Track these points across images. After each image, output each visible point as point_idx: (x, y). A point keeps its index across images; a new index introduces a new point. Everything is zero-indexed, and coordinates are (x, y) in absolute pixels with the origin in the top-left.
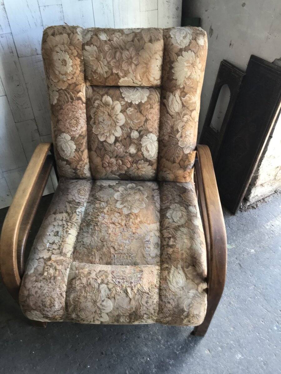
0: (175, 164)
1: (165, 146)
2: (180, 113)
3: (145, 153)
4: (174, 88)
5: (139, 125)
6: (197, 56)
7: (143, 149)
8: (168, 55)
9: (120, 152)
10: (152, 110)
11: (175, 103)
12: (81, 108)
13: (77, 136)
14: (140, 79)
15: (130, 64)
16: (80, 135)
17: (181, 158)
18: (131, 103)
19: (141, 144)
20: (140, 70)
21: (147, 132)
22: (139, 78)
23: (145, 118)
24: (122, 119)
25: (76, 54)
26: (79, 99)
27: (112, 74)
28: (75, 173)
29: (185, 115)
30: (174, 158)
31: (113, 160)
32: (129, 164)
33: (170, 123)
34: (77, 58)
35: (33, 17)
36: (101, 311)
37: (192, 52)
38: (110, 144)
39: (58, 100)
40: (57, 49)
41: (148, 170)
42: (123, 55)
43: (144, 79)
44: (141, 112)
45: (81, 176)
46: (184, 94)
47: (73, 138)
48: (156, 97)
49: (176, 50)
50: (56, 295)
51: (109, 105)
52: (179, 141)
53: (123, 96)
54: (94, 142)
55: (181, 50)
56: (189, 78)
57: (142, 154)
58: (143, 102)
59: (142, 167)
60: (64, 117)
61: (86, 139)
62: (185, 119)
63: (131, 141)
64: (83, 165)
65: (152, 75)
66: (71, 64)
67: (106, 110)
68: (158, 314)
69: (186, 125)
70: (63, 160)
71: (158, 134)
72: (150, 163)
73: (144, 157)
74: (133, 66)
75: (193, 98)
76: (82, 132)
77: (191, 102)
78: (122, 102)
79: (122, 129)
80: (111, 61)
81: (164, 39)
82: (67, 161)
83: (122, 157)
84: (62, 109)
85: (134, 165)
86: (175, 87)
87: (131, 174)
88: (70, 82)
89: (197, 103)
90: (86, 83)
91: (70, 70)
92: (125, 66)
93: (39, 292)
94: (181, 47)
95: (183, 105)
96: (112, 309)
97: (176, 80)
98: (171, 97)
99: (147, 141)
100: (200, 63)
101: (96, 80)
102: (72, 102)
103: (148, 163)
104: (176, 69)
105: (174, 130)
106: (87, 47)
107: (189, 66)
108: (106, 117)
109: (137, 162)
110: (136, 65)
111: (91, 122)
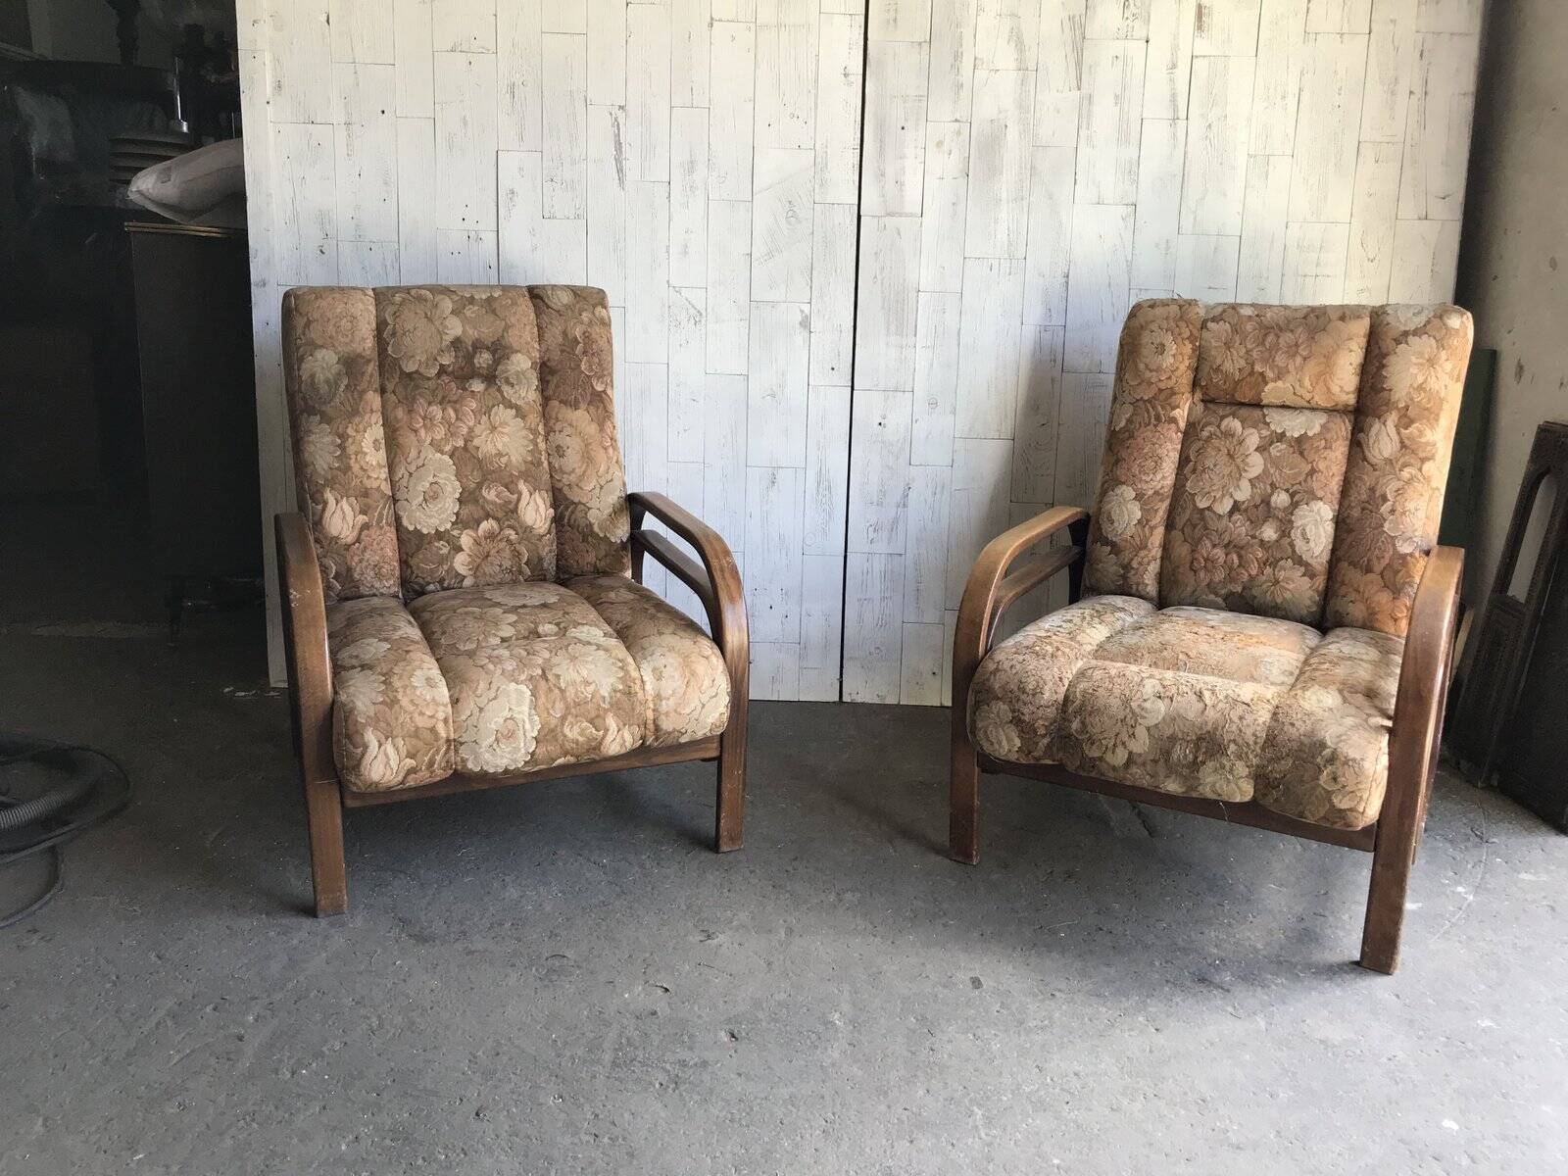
0: (1370, 576)
1: (1350, 531)
2: (1394, 462)
3: (1299, 544)
4: (1384, 408)
5: (1295, 479)
6: (1443, 346)
7: (1296, 534)
8: (1377, 343)
9: (1239, 535)
10: (1328, 451)
11: (1383, 440)
12: (1171, 440)
13: (1150, 492)
14: (1310, 387)
15: (1293, 356)
16: (1156, 493)
17: (1387, 561)
18: (1283, 434)
19: (1291, 522)
20: (1312, 368)
21: (1311, 496)
22: (1307, 383)
23: (1310, 466)
24: (1256, 464)
25: (1187, 334)
26: (1174, 420)
27: (1252, 373)
28: (1124, 577)
29: (1405, 465)
30: (1369, 560)
31: (1219, 553)
32: (1256, 564)
33: (1369, 480)
34: (1187, 342)
35: (1113, 305)
36: (1136, 721)
37: (1432, 338)
38: (1220, 515)
39: (1130, 421)
40: (1154, 326)
41: (1301, 589)
42: (1281, 340)
43: (1318, 387)
44: (1301, 454)
45: (1134, 587)
46: (1406, 421)
47: (1139, 497)
48: (1343, 428)
49: (1394, 333)
50: (1051, 677)
51: (1233, 436)
52: (1385, 520)
53: (1268, 420)
54: (1184, 509)
55: (1406, 334)
56: (1420, 388)
57: (1292, 545)
58: (1310, 434)
59: (1288, 579)
60: (1131, 454)
61: (1167, 502)
62: (1406, 474)
63: (1269, 512)
64: (1146, 560)
65: (1335, 380)
66: (1173, 352)
67: (1224, 445)
68: (1263, 749)
69: (1406, 487)
70: (1106, 542)
71: (1337, 507)
72: (1310, 573)
73: (1294, 551)
74: (1299, 359)
75: (1428, 432)
76: (1162, 487)
77: (1423, 440)
78: (1262, 432)
79: (1253, 486)
80: (1254, 348)
81: (1371, 318)
82: (1114, 545)
83: (1242, 548)
84: (1131, 436)
85: (1268, 570)
86: (1387, 404)
87: (1255, 597)
88: (1162, 386)
89: (1438, 445)
90: (1193, 395)
91: (1168, 361)
92: (1280, 359)
93: (1018, 666)
94: (1408, 329)
95: (1403, 445)
96: (1160, 718)
97: (1390, 390)
98: (1377, 426)
99: (1305, 517)
100: (1447, 360)
101: (1216, 386)
102: (1156, 426)
103: (1303, 569)
104: (1390, 369)
105: (1377, 495)
106: (1210, 325)
107: (1421, 364)
108: (1223, 458)
109: (1274, 564)
110: (1305, 359)
111: (1187, 470)
